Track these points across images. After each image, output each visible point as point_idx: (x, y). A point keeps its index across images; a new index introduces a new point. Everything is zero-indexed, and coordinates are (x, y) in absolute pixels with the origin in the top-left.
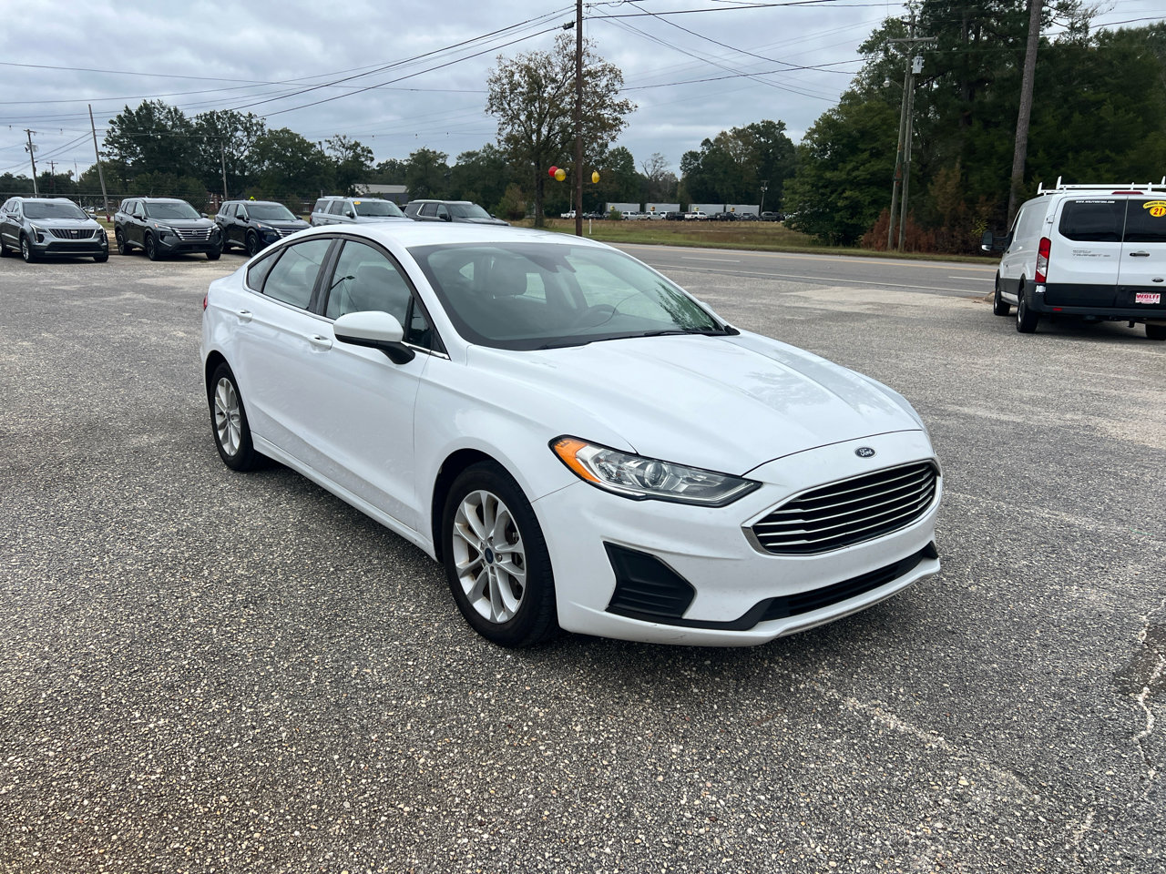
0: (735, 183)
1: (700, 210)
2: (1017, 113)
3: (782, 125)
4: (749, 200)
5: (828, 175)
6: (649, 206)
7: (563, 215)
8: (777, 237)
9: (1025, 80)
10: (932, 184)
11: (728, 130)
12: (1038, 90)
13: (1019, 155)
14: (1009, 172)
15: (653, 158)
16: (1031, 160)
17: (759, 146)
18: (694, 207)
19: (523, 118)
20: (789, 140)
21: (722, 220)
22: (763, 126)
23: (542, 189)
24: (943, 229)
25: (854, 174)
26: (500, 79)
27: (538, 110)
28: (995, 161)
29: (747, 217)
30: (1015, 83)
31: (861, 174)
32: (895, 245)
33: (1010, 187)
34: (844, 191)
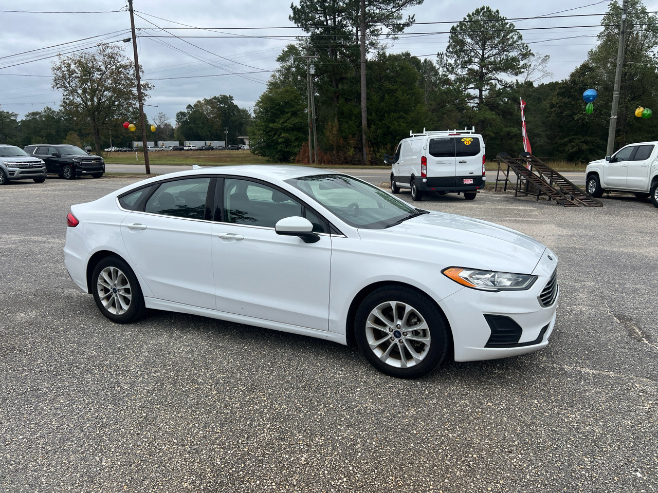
0: (209, 129)
1: (191, 145)
2: (360, 94)
3: (231, 98)
4: (219, 139)
5: (271, 125)
6: (160, 143)
7: (105, 150)
8: (246, 159)
9: (362, 78)
10: (326, 130)
11: (201, 100)
12: (368, 84)
13: (364, 115)
14: (361, 123)
15: (159, 115)
16: (370, 117)
17: (220, 109)
18: (188, 143)
19: (80, 92)
20: (236, 106)
21: (207, 150)
22: (221, 98)
23: (98, 135)
24: (334, 152)
25: (285, 124)
26: (60, 68)
27: (90, 87)
28: (354, 118)
29: (221, 148)
30: (358, 80)
31: (289, 124)
32: (314, 162)
33: (362, 130)
34: (281, 134)
